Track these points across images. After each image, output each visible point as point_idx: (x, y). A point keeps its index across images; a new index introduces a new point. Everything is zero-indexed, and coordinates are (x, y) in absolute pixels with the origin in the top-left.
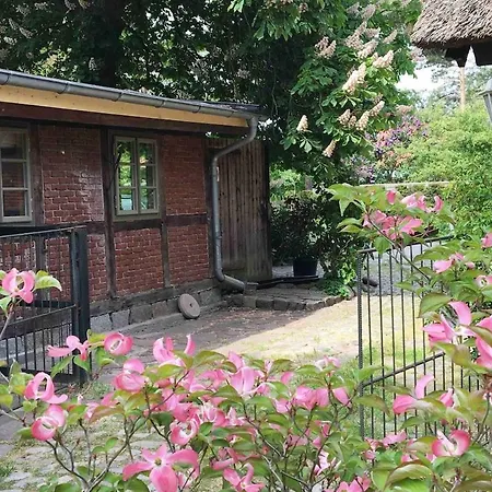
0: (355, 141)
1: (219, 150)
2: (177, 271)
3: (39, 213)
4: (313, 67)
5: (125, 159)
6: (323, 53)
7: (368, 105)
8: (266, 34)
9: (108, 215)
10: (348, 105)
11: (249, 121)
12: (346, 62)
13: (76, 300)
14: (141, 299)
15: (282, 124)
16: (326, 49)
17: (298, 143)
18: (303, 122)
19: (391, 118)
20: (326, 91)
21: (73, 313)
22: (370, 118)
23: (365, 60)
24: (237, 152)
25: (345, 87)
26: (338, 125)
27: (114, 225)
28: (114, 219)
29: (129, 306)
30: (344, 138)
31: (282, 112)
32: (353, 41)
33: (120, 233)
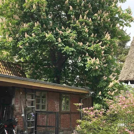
0: (111, 98)
1: (82, 98)
2: (73, 124)
3: (47, 109)
4: (102, 82)
5: (64, 99)
6: (104, 79)
7: (114, 90)
8: (93, 75)
9: (60, 111)
10: (110, 90)
11: (89, 92)
12: (109, 81)
13: (57, 126)
14: (65, 130)
15: (96, 93)
16: (105, 78)
17: (99, 97)
18: (100, 93)
19: (120, 93)
20: (105, 87)
21: (56, 129)
22: (114, 93)
23: (113, 81)
24: (86, 99)
25: (109, 86)
26: (107, 94)
27: (61, 113)
28: (61, 112)
29: (63, 131)
30: (109, 97)
31: (96, 90)
32: (111, 76)
33: (62, 115)
